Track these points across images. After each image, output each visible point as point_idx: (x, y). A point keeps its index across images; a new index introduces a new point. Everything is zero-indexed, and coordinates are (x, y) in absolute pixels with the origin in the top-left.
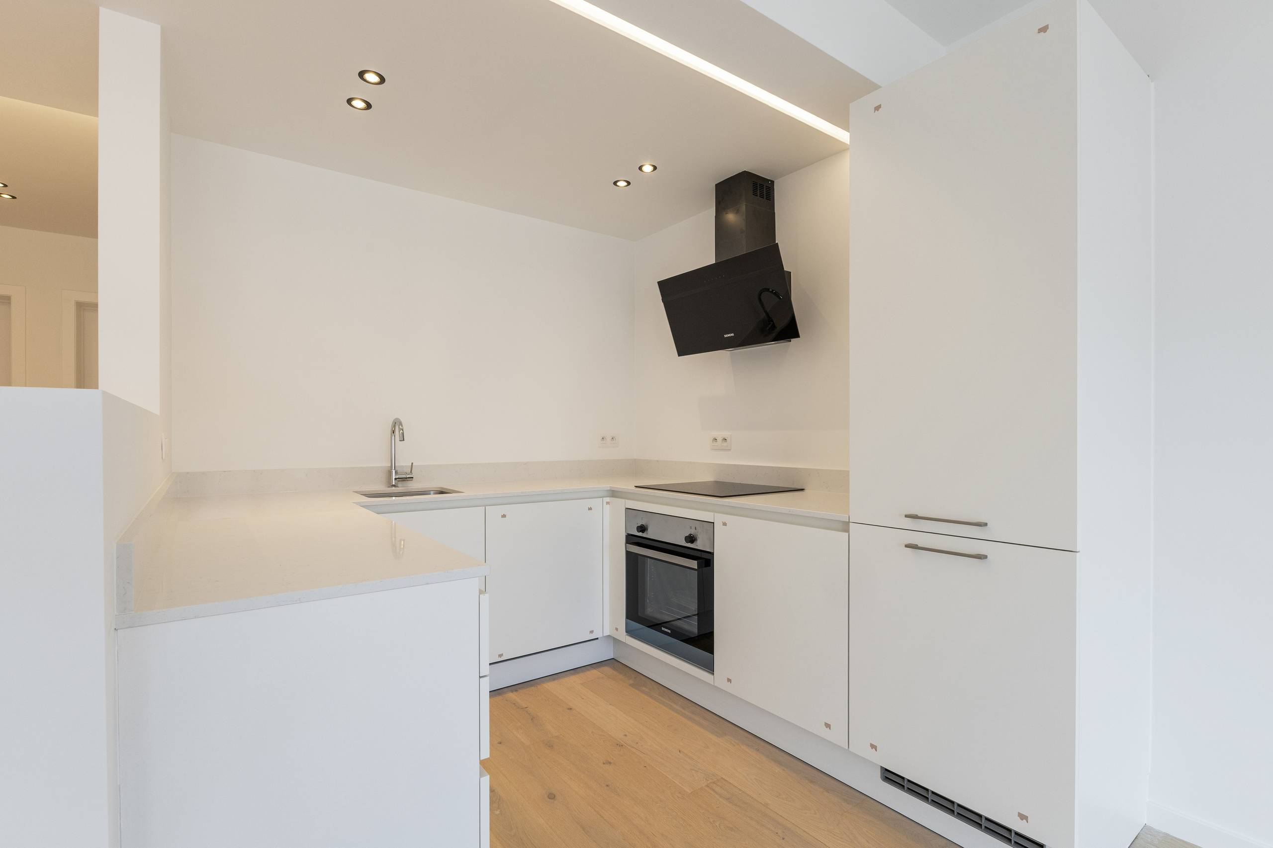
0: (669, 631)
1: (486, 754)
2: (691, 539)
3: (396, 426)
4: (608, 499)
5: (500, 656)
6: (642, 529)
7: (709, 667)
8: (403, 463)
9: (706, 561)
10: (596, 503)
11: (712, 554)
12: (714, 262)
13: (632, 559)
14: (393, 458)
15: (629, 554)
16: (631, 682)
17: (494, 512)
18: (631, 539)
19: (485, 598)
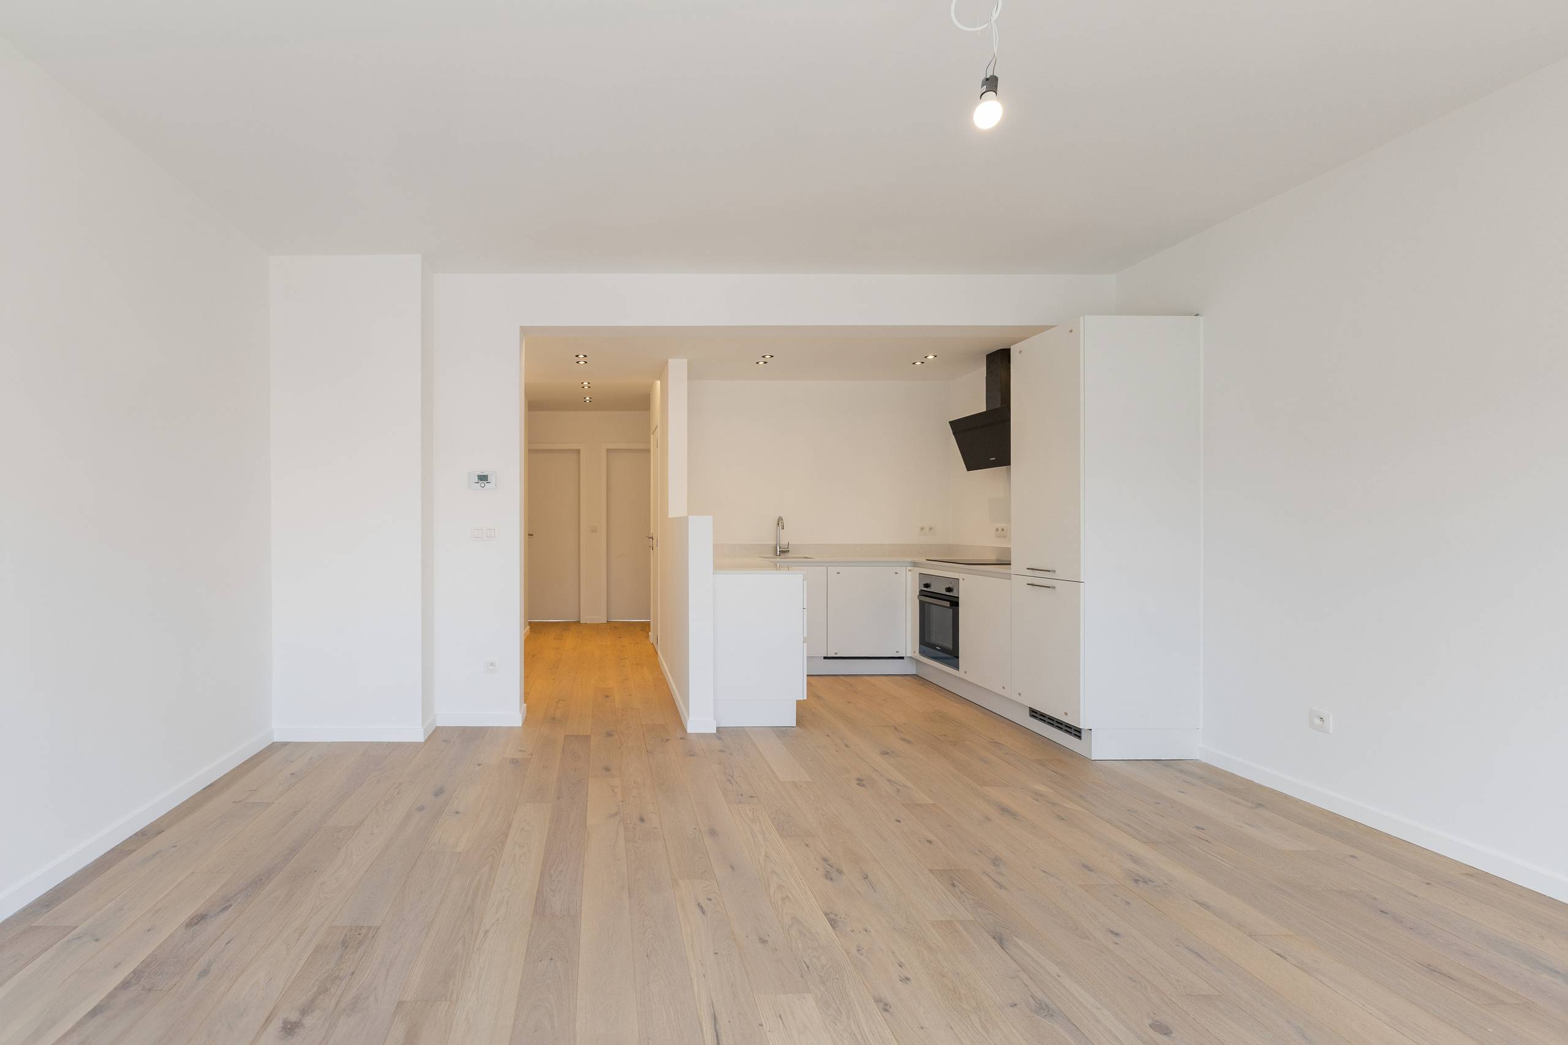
0: (939, 648)
1: (805, 635)
2: (949, 590)
3: (780, 522)
4: (910, 568)
5: (836, 654)
6: (927, 586)
7: (957, 667)
8: (784, 542)
9: (955, 603)
10: (902, 570)
11: (958, 598)
12: (985, 410)
13: (922, 604)
14: (777, 537)
15: (920, 601)
16: (921, 683)
17: (832, 570)
18: (922, 593)
19: (805, 582)
